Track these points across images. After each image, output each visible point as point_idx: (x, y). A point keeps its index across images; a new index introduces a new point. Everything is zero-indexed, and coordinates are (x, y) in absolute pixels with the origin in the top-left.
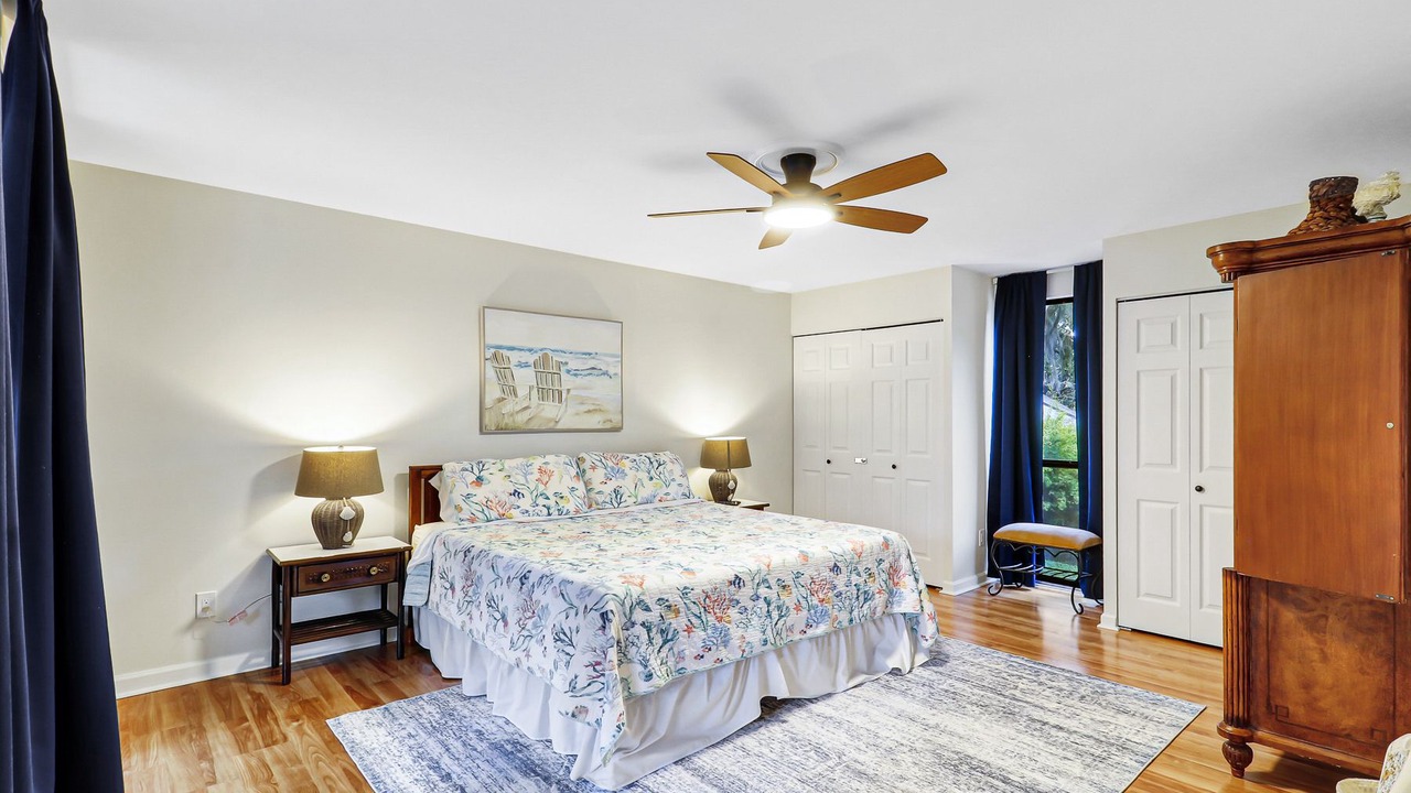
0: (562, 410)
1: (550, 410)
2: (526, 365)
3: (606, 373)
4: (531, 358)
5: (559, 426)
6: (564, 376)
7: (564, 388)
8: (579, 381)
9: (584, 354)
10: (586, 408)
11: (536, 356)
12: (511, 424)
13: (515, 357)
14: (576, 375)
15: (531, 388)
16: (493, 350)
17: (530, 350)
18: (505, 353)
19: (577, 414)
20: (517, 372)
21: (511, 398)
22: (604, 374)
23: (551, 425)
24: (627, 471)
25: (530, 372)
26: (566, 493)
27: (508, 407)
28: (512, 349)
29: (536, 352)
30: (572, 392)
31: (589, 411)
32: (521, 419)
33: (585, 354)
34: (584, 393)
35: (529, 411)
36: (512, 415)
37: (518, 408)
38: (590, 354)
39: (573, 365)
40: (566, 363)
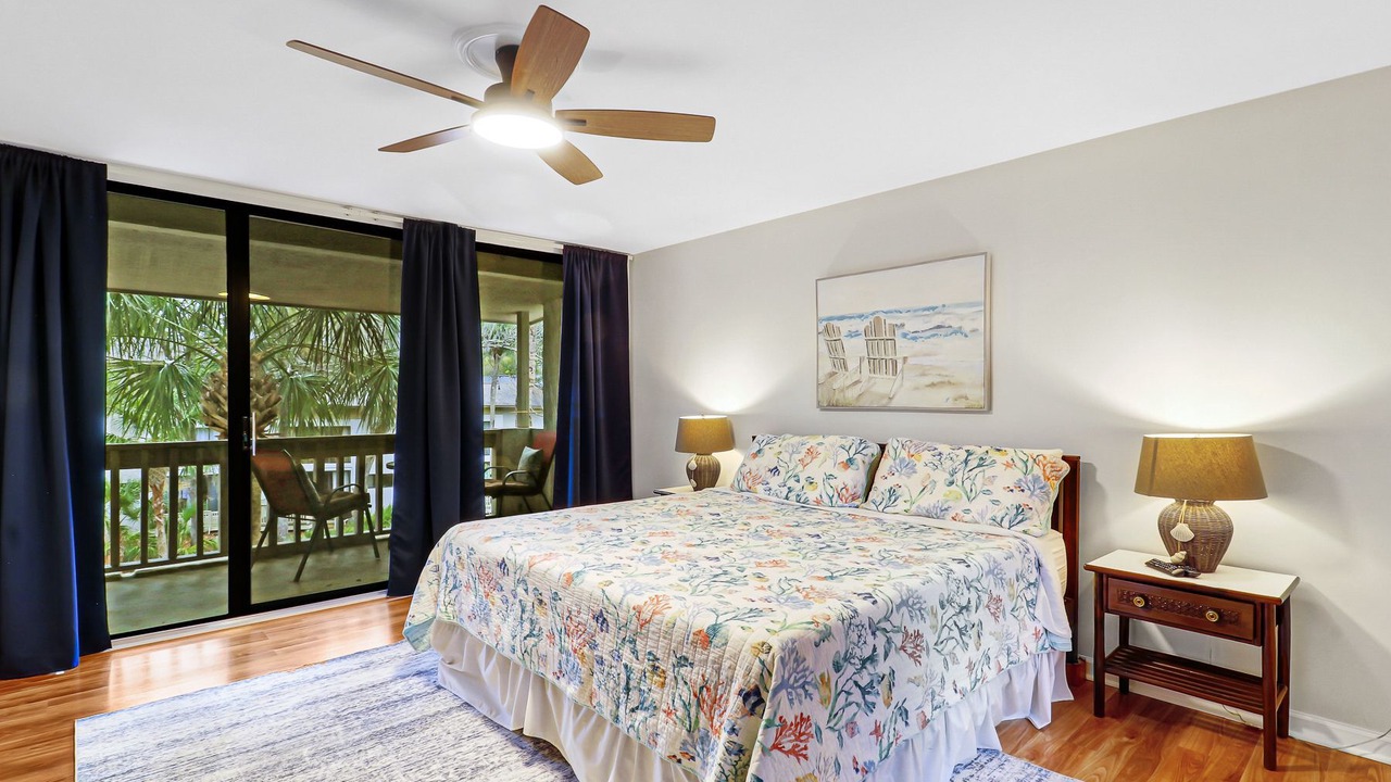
0: (898, 382)
1: (883, 384)
2: (857, 334)
3: (959, 331)
4: (861, 325)
5: (895, 404)
6: (900, 341)
7: (899, 356)
8: (919, 346)
9: (925, 310)
10: (928, 380)
11: (866, 323)
12: (841, 401)
13: (845, 326)
14: (914, 339)
15: (861, 360)
16: (824, 323)
17: (860, 316)
18: (836, 323)
19: (917, 388)
20: (848, 343)
21: (841, 372)
22: (955, 332)
23: (884, 402)
24: (920, 466)
25: (860, 342)
26: (819, 480)
27: (838, 383)
28: (842, 318)
29: (867, 317)
30: (910, 361)
31: (933, 385)
32: (852, 394)
33: (928, 309)
34: (926, 361)
35: (860, 385)
36: (842, 391)
37: (849, 382)
38: (934, 308)
39: (909, 327)
40: (903, 325)
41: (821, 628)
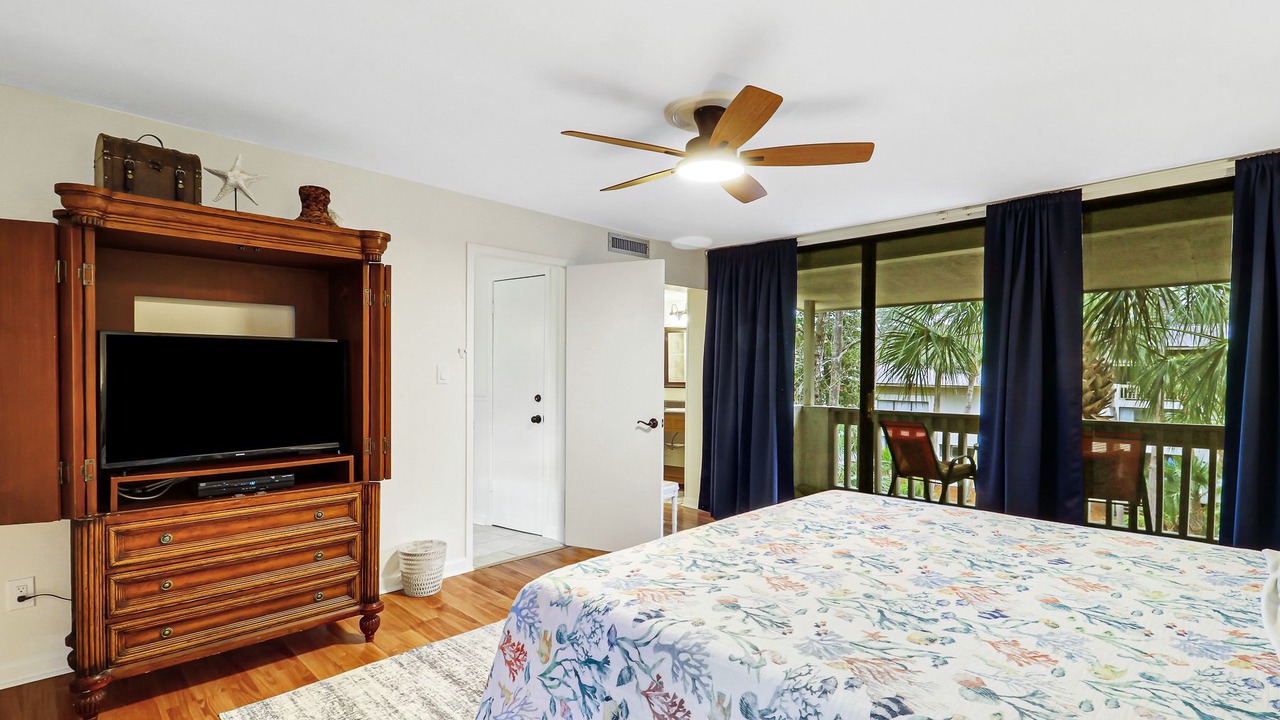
41: (566, 596)
